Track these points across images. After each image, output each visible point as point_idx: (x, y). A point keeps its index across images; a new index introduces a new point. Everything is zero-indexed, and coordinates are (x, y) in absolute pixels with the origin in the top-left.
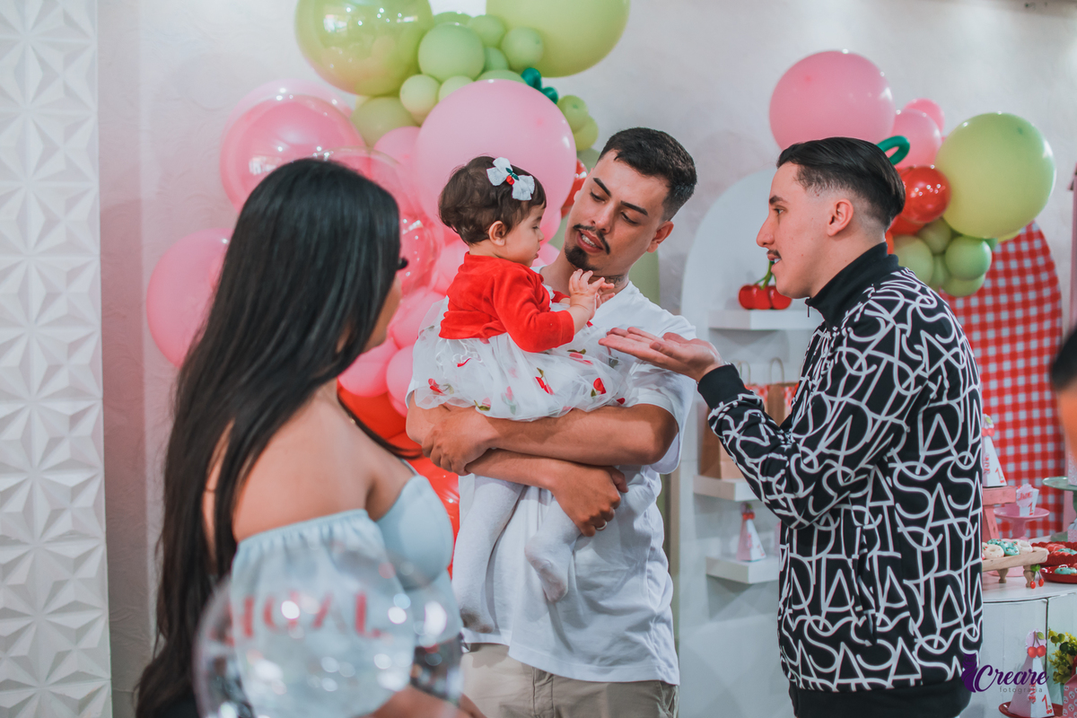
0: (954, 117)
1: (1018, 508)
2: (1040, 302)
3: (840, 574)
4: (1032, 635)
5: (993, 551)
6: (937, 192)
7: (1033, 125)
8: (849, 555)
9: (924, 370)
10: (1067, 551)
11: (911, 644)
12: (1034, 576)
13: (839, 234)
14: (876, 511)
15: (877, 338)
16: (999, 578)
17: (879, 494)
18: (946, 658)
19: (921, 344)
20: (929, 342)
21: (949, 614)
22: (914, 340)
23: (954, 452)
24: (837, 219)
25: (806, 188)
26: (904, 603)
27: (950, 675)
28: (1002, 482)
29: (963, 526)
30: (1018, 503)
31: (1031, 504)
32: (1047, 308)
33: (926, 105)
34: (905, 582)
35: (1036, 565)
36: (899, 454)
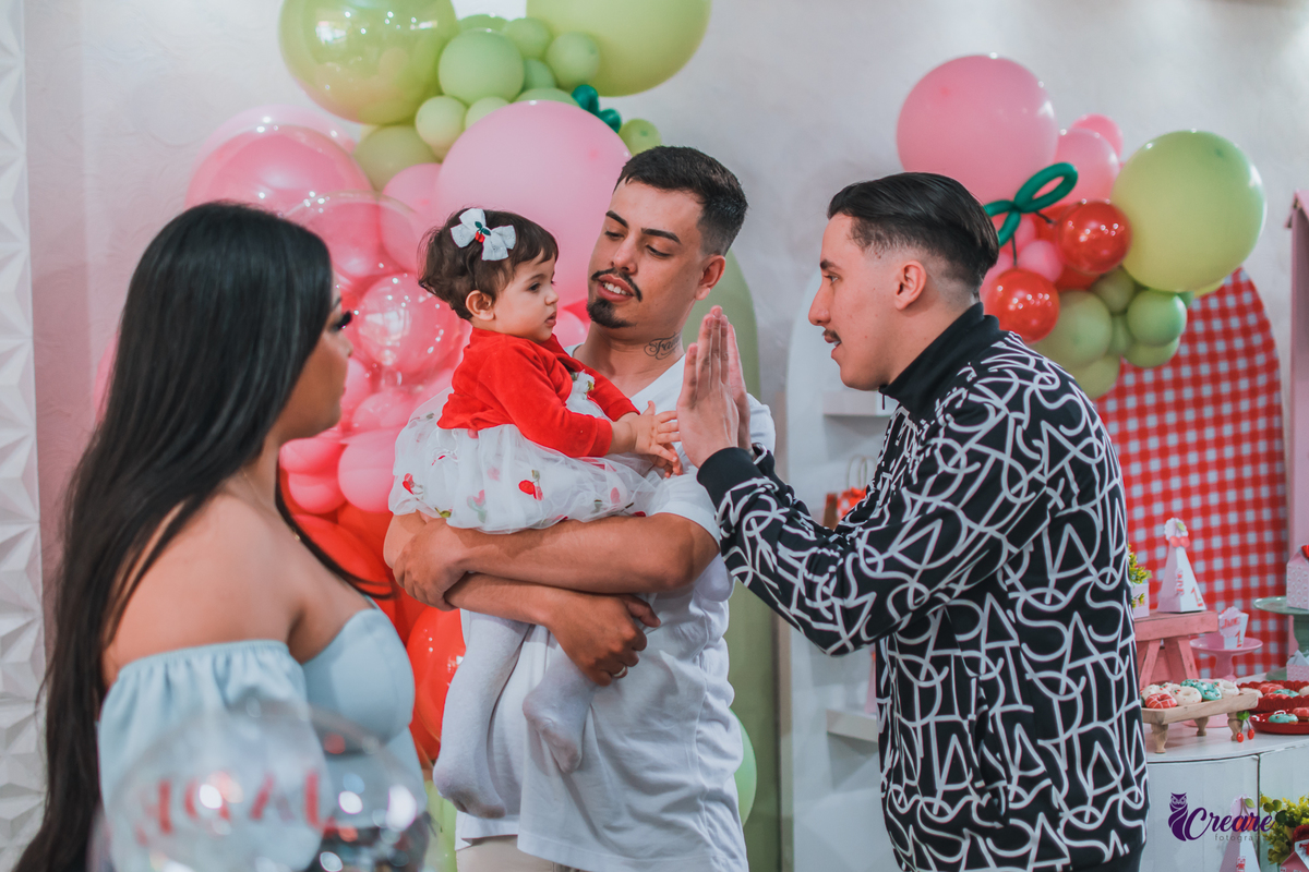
0: (1135, 136)
1: (1222, 638)
2: (1252, 372)
3: (954, 740)
4: (1239, 803)
5: (1188, 694)
6: (1113, 233)
7: (1237, 145)
8: (964, 714)
9: (1042, 472)
10: (1285, 693)
11: (1054, 819)
12: (1241, 726)
13: (910, 306)
14: (995, 655)
15: (984, 428)
16: (1197, 729)
17: (996, 631)
18: (1101, 834)
19: (1041, 439)
20: (1050, 436)
21: (1101, 776)
22: (1032, 433)
23: (1093, 570)
24: (907, 287)
25: (863, 249)
26: (1042, 769)
27: (1108, 854)
28: (1200, 605)
29: (1111, 662)
30: (1222, 632)
31: (1238, 634)
32: (1262, 380)
33: (1099, 123)
34: (1040, 742)
35: (1243, 712)
36: (1021, 580)
